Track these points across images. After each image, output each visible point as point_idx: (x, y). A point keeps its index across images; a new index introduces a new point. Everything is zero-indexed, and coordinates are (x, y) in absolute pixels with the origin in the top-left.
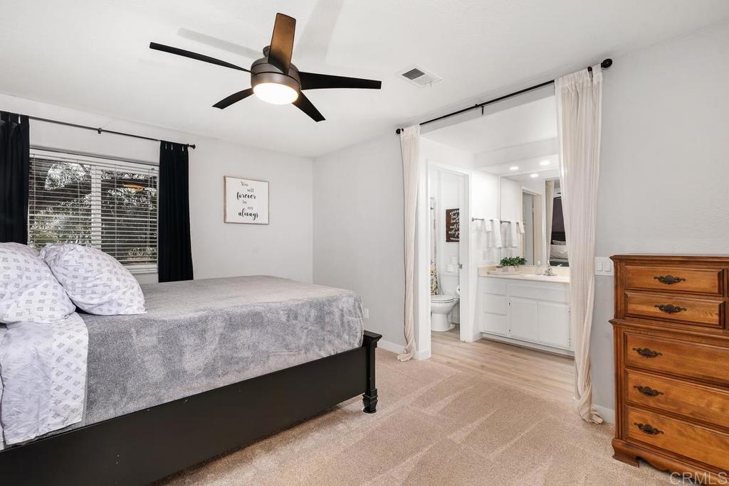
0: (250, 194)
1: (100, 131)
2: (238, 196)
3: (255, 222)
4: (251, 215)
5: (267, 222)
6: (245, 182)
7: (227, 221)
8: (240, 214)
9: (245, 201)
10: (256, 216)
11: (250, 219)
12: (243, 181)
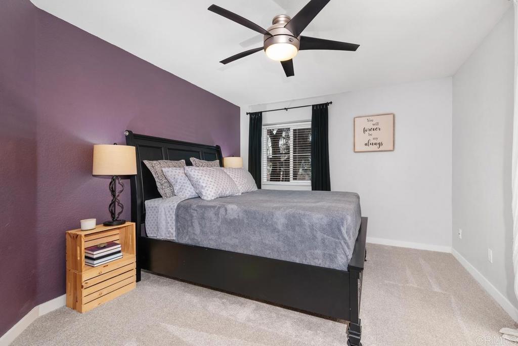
0: (375, 127)
1: (286, 109)
2: (365, 130)
3: (380, 149)
4: (376, 144)
5: (392, 149)
6: (371, 118)
7: (356, 150)
8: (366, 145)
9: (370, 133)
10: (380, 144)
11: (375, 148)
12: (368, 118)
